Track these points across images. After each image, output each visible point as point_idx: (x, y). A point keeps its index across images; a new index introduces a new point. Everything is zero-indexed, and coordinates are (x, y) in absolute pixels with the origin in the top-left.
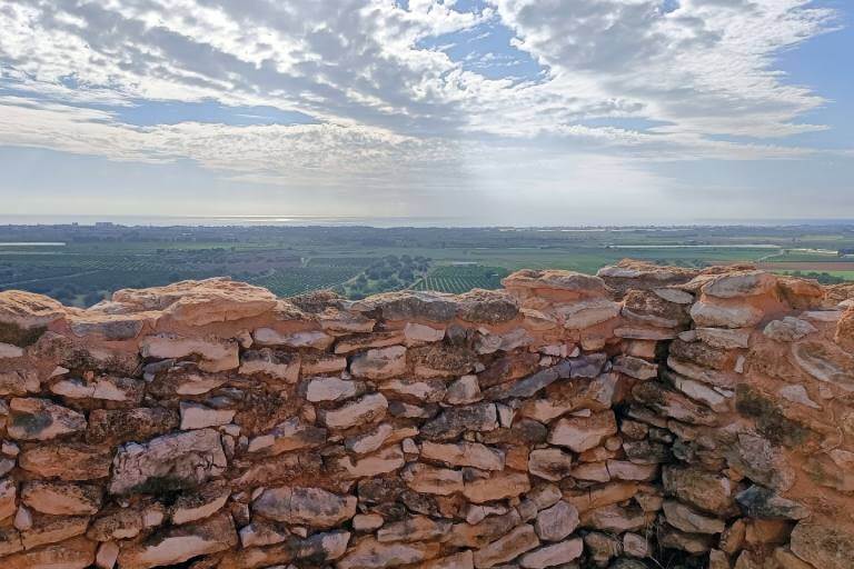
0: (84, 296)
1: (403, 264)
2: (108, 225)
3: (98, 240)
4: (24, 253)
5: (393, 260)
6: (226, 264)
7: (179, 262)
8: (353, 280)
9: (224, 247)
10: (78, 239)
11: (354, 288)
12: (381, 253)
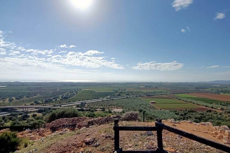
0: (8, 98)
1: (76, 90)
2: (17, 82)
3: (14, 85)
4: (3, 89)
5: (75, 90)
6: (42, 90)
7: (31, 90)
8: (66, 94)
9: (42, 87)
10: (9, 85)
11: (66, 95)
12: (73, 87)
